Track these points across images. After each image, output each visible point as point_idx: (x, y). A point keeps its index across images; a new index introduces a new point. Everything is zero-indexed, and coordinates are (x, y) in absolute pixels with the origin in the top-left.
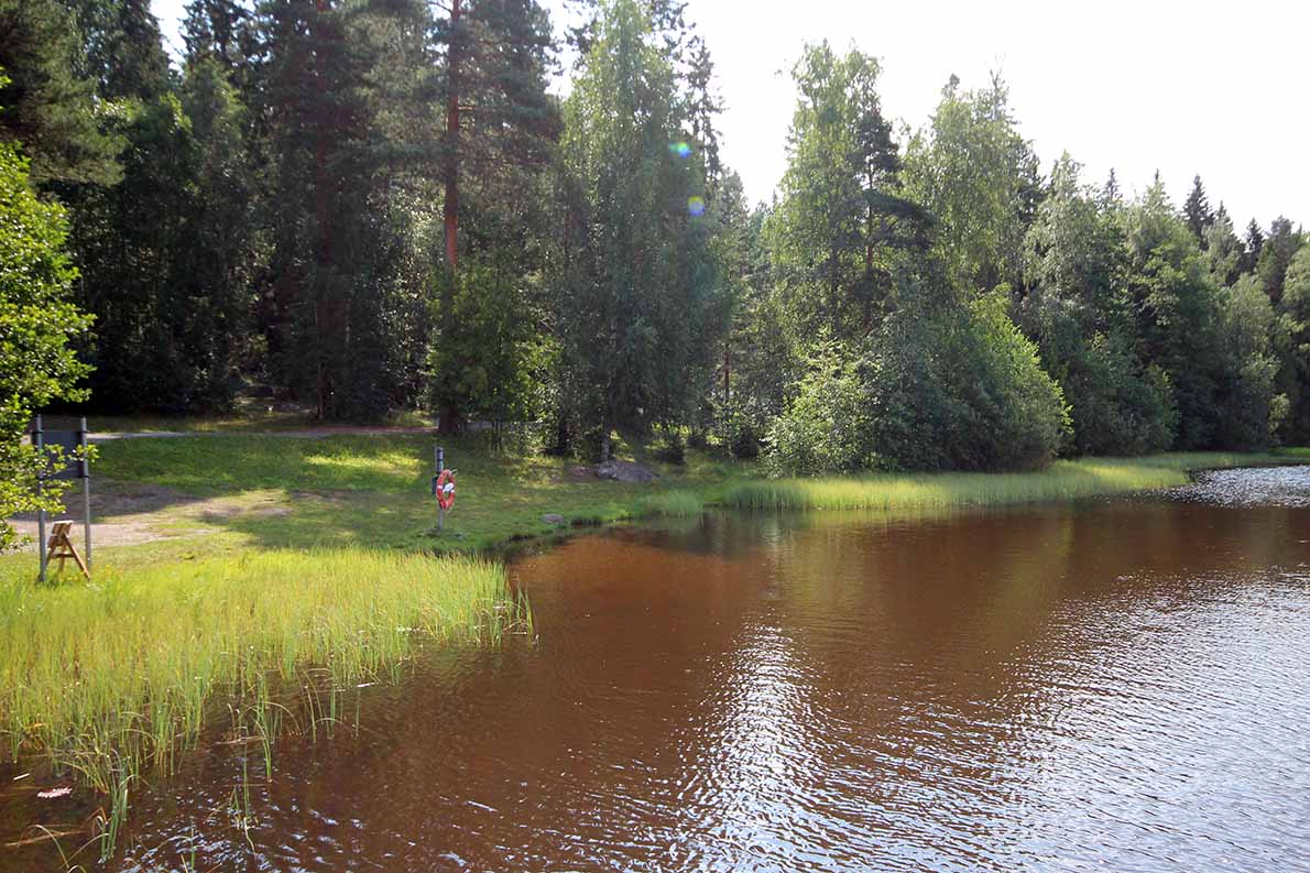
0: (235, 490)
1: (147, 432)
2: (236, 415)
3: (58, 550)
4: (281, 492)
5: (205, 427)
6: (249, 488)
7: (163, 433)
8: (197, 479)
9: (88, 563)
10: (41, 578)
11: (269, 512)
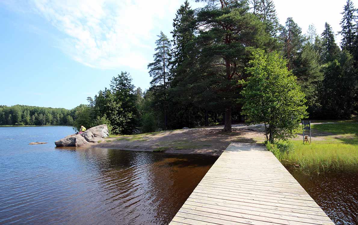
0: (344, 133)
1: (329, 123)
2: (351, 119)
3: (306, 140)
4: (354, 134)
5: (342, 122)
6: (347, 133)
7: (332, 123)
8: (336, 131)
9: (311, 142)
10: (303, 143)
11: (350, 138)
